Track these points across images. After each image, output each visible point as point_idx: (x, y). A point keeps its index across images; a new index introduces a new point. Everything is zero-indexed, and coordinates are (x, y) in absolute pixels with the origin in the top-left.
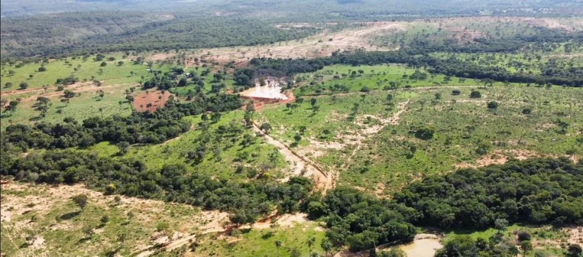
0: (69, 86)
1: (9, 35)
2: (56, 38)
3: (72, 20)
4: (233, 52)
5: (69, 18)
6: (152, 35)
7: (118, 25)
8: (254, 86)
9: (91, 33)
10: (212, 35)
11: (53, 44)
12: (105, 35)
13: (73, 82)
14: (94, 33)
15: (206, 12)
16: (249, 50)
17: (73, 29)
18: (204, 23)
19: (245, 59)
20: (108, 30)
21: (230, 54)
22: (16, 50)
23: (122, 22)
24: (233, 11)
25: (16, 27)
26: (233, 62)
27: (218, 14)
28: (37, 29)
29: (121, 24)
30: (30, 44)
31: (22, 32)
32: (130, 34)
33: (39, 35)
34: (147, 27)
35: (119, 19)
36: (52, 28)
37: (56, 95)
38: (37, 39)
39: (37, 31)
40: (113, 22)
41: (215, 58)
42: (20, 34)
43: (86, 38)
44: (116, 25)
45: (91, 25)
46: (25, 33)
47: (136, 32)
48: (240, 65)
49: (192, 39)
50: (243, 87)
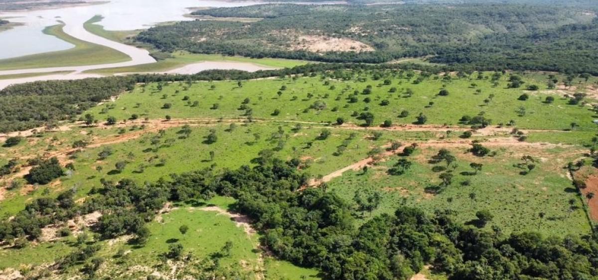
1: (407, 29)
2: (452, 36)
3: (471, 15)
5: (468, 12)
6: (571, 43)
7: (523, 23)
9: (489, 31)
11: (447, 43)
12: (505, 35)
13: (484, 124)
14: (492, 31)
17: (470, 25)
20: (508, 28)
22: (410, 47)
23: (528, 19)
25: (415, 19)
28: (434, 23)
29: (527, 22)
30: (425, 41)
31: (420, 26)
32: (538, 38)
33: (436, 31)
34: (563, 29)
35: (526, 15)
36: (450, 23)
38: (433, 35)
39: (434, 26)
40: (517, 19)
42: (418, 29)
43: (482, 36)
44: (520, 23)
45: (491, 21)
46: (423, 28)
47: (547, 35)
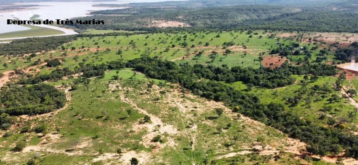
0: (229, 47)
1: (207, 16)
2: (229, 20)
3: (239, 10)
4: (339, 36)
5: (238, 9)
6: (284, 21)
7: (265, 14)
8: (350, 61)
9: (248, 18)
10: (326, 23)
11: (227, 23)
12: (256, 20)
13: (232, 45)
14: (250, 18)
15: (326, 8)
16: (353, 36)
17: (239, 15)
18: (322, 15)
19: (348, 42)
20: (258, 16)
21: (336, 37)
22: (208, 25)
23: (268, 12)
24: (347, 8)
25: (211, 12)
26: (338, 43)
27: (334, 9)
28: (221, 14)
29: (267, 13)
30: (216, 22)
31: (213, 15)
32: (270, 20)
33: (221, 17)
34: (282, 16)
35: (267, 10)
36: (228, 14)
37: (222, 51)
38: (219, 19)
39: (220, 15)
40: (262, 12)
41: (324, 39)
42: (212, 16)
43: (245, 20)
44: (264, 14)
45: (249, 13)
46: (215, 16)
47: (275, 18)
48: (342, 45)
49: (311, 25)
50: (341, 61)
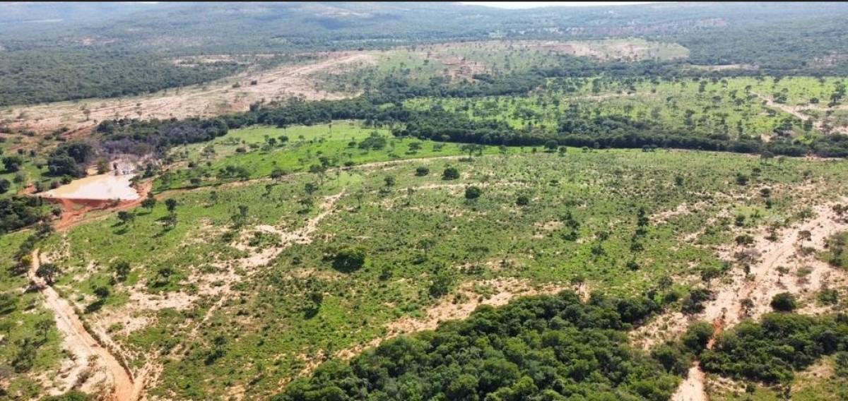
4: (73, 110)
8: (85, 174)
10: (53, 80)
15: (66, 39)
16: (104, 106)
18: (48, 59)
19: (90, 124)
21: (64, 115)
24: (114, 37)
26: (65, 130)
27: (87, 42)
41: (31, 123)
48: (77, 134)
49: (13, 88)
50: (59, 179)
